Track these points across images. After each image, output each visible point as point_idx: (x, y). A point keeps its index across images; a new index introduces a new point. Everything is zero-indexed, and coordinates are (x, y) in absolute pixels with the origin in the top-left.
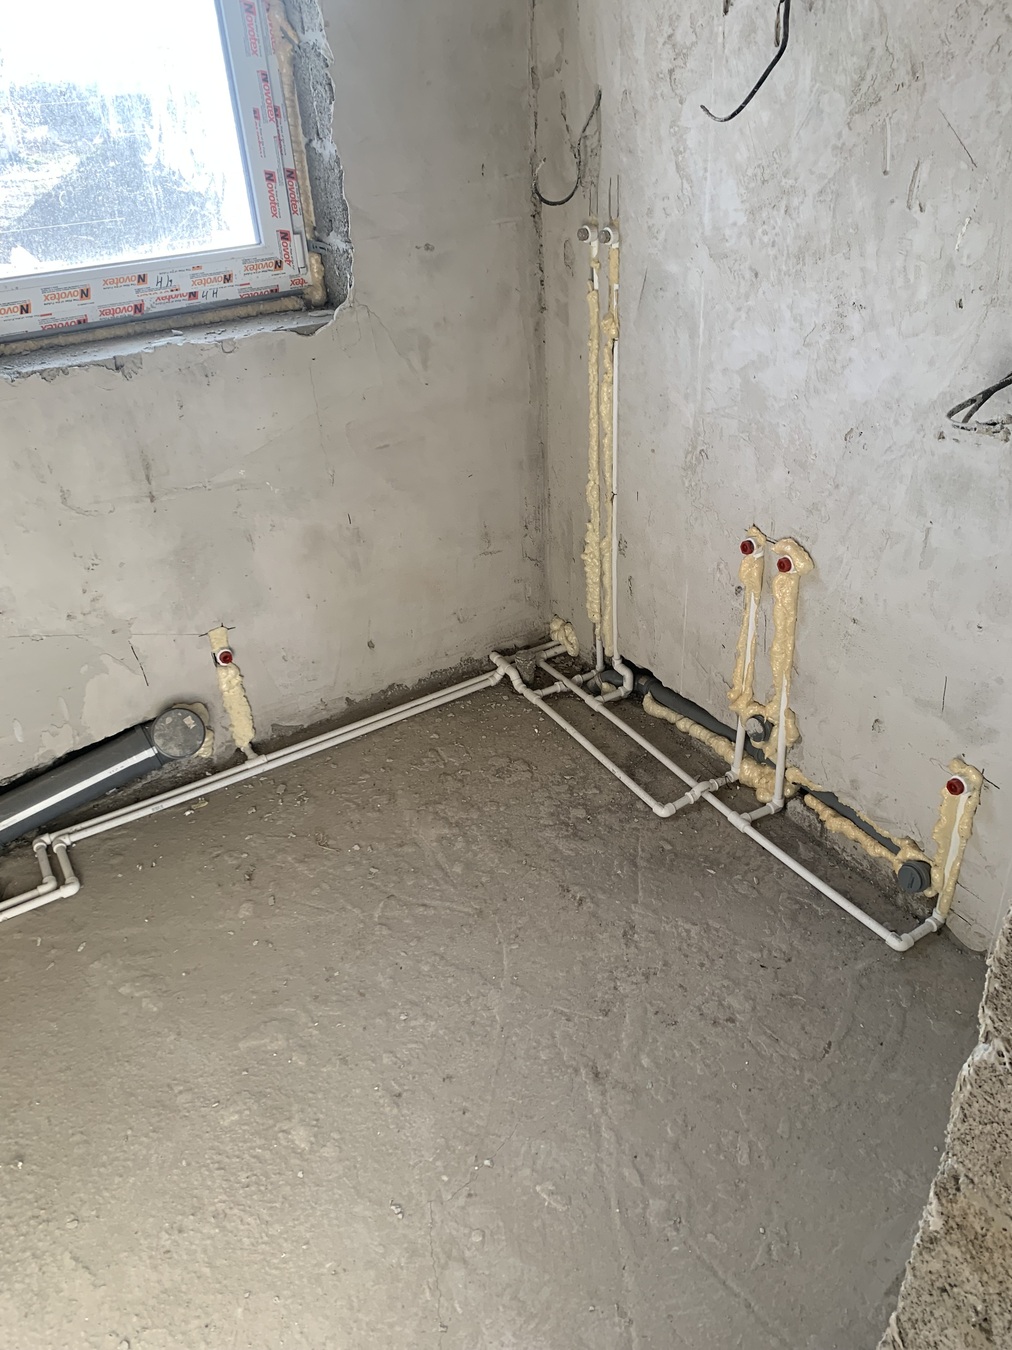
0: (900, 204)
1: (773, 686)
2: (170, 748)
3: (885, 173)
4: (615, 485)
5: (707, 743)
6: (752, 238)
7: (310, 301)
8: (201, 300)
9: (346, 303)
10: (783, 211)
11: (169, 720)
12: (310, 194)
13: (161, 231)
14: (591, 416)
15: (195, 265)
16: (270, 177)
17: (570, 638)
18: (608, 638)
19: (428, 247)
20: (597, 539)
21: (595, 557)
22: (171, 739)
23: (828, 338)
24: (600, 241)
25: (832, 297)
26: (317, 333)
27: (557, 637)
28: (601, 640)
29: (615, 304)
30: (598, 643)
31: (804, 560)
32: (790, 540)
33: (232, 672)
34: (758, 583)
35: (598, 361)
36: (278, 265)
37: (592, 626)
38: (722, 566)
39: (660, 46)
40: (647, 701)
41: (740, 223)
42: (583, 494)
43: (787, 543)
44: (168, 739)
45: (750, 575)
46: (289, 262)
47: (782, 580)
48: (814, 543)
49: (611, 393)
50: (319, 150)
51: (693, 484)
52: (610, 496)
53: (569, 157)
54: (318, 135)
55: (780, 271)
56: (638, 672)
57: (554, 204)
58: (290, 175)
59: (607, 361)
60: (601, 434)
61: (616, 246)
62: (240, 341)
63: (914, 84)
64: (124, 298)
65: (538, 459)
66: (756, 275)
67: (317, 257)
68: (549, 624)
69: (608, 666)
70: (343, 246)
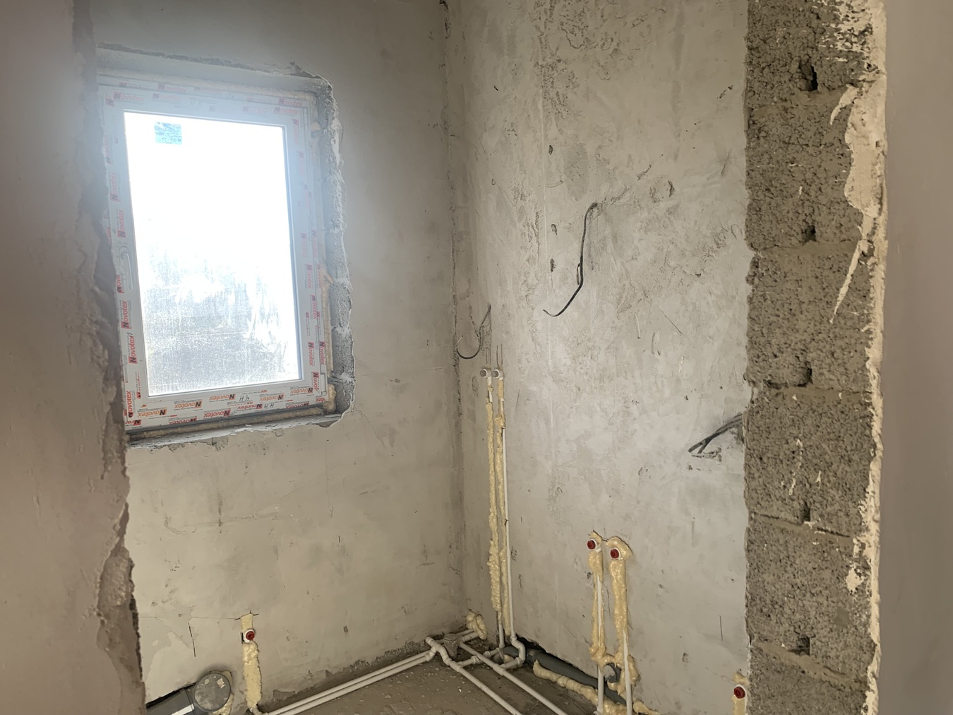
0: (648, 352)
1: (618, 640)
2: (205, 703)
3: (638, 338)
4: (507, 515)
5: (579, 692)
6: (575, 371)
7: (326, 410)
8: (263, 409)
9: (349, 410)
10: (589, 358)
11: (207, 681)
12: (331, 354)
13: (246, 372)
14: (491, 473)
15: (263, 390)
16: (311, 345)
17: (480, 626)
18: (507, 621)
19: (397, 381)
20: (497, 551)
21: (496, 563)
22: (207, 696)
23: (622, 419)
24: (493, 376)
25: (620, 398)
26: (331, 426)
27: (472, 626)
28: (502, 624)
29: (502, 409)
30: (500, 626)
31: (626, 550)
32: (616, 538)
33: (253, 647)
34: (600, 568)
35: (493, 440)
36: (310, 390)
37: (495, 613)
38: (577, 560)
39: (520, 285)
40: (536, 667)
41: (568, 364)
42: (487, 523)
43: (614, 540)
44: (204, 696)
45: (595, 563)
46: (317, 388)
47: (614, 564)
48: (630, 539)
49: (502, 458)
50: (340, 332)
51: (555, 509)
52: (504, 523)
53: (474, 335)
54: (340, 324)
55: (591, 387)
56: (529, 645)
57: (467, 358)
58: (322, 344)
59: (499, 440)
60: (497, 482)
61: (501, 379)
62: (286, 429)
63: (646, 299)
64: (220, 407)
65: (458, 502)
66: (579, 389)
67: (332, 386)
68: (465, 617)
69: (508, 644)
70: (349, 380)
